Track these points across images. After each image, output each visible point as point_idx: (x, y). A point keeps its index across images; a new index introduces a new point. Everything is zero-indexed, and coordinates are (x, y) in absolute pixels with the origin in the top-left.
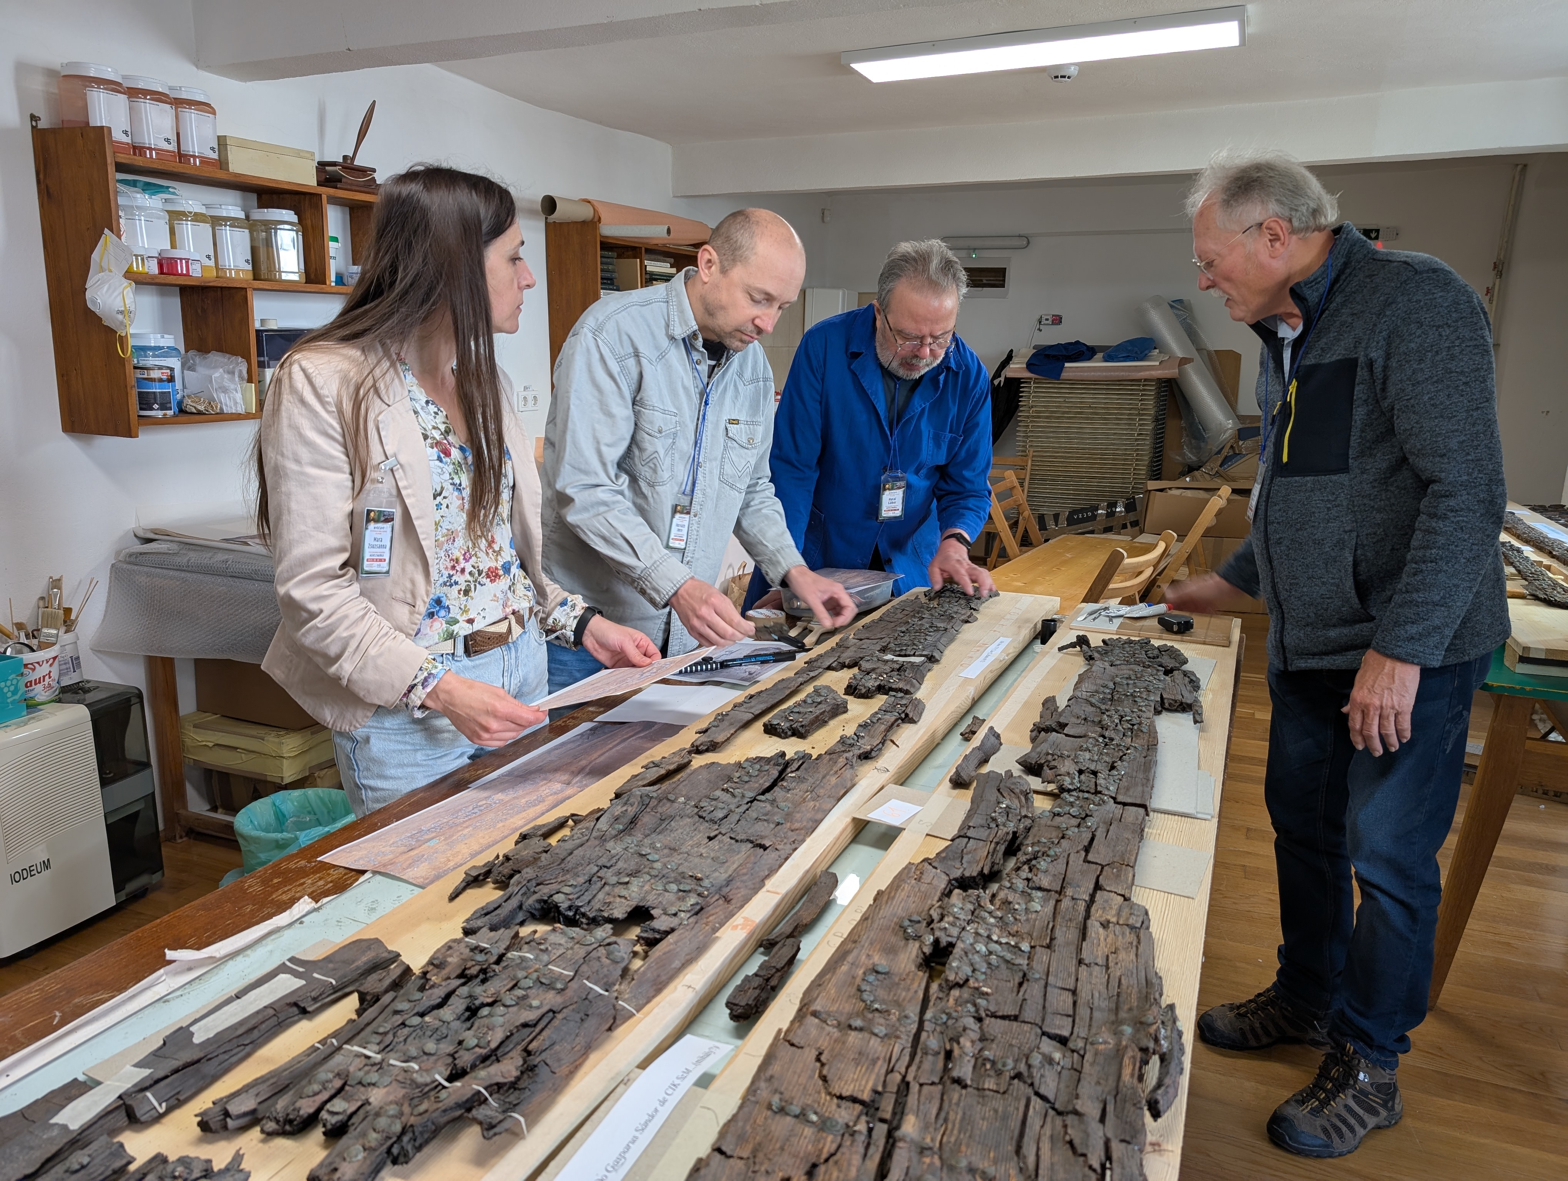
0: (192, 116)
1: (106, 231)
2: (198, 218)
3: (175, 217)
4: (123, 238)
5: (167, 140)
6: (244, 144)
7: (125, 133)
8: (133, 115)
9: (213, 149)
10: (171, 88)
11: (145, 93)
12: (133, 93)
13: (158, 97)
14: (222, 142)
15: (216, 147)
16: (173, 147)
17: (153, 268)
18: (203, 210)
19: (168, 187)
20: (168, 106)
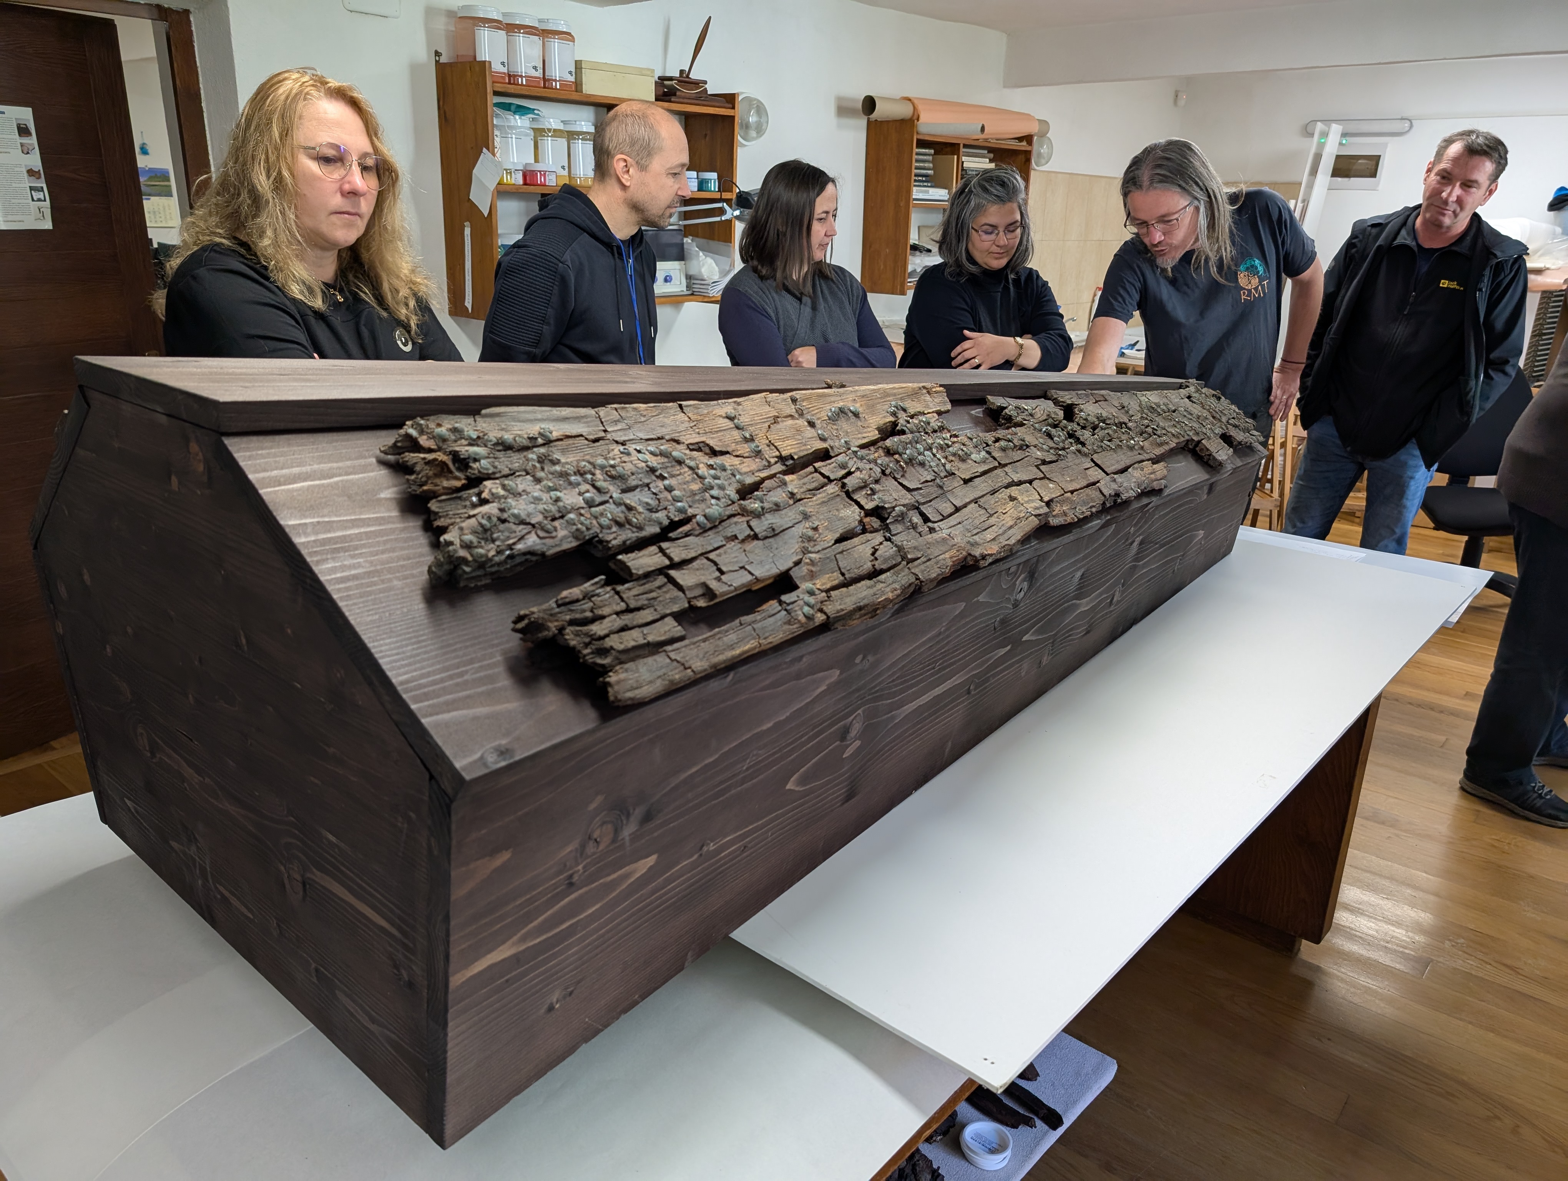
0: (555, 44)
1: (485, 150)
2: (557, 133)
3: (539, 133)
4: (498, 155)
5: (535, 68)
6: (597, 67)
7: (503, 64)
8: (510, 48)
9: (570, 73)
10: (540, 21)
11: (520, 27)
12: (511, 28)
13: (530, 30)
14: (578, 65)
15: (573, 70)
16: (539, 74)
17: (518, 179)
18: (561, 127)
19: (534, 110)
20: (537, 37)
